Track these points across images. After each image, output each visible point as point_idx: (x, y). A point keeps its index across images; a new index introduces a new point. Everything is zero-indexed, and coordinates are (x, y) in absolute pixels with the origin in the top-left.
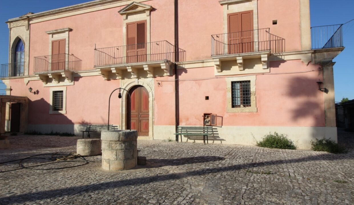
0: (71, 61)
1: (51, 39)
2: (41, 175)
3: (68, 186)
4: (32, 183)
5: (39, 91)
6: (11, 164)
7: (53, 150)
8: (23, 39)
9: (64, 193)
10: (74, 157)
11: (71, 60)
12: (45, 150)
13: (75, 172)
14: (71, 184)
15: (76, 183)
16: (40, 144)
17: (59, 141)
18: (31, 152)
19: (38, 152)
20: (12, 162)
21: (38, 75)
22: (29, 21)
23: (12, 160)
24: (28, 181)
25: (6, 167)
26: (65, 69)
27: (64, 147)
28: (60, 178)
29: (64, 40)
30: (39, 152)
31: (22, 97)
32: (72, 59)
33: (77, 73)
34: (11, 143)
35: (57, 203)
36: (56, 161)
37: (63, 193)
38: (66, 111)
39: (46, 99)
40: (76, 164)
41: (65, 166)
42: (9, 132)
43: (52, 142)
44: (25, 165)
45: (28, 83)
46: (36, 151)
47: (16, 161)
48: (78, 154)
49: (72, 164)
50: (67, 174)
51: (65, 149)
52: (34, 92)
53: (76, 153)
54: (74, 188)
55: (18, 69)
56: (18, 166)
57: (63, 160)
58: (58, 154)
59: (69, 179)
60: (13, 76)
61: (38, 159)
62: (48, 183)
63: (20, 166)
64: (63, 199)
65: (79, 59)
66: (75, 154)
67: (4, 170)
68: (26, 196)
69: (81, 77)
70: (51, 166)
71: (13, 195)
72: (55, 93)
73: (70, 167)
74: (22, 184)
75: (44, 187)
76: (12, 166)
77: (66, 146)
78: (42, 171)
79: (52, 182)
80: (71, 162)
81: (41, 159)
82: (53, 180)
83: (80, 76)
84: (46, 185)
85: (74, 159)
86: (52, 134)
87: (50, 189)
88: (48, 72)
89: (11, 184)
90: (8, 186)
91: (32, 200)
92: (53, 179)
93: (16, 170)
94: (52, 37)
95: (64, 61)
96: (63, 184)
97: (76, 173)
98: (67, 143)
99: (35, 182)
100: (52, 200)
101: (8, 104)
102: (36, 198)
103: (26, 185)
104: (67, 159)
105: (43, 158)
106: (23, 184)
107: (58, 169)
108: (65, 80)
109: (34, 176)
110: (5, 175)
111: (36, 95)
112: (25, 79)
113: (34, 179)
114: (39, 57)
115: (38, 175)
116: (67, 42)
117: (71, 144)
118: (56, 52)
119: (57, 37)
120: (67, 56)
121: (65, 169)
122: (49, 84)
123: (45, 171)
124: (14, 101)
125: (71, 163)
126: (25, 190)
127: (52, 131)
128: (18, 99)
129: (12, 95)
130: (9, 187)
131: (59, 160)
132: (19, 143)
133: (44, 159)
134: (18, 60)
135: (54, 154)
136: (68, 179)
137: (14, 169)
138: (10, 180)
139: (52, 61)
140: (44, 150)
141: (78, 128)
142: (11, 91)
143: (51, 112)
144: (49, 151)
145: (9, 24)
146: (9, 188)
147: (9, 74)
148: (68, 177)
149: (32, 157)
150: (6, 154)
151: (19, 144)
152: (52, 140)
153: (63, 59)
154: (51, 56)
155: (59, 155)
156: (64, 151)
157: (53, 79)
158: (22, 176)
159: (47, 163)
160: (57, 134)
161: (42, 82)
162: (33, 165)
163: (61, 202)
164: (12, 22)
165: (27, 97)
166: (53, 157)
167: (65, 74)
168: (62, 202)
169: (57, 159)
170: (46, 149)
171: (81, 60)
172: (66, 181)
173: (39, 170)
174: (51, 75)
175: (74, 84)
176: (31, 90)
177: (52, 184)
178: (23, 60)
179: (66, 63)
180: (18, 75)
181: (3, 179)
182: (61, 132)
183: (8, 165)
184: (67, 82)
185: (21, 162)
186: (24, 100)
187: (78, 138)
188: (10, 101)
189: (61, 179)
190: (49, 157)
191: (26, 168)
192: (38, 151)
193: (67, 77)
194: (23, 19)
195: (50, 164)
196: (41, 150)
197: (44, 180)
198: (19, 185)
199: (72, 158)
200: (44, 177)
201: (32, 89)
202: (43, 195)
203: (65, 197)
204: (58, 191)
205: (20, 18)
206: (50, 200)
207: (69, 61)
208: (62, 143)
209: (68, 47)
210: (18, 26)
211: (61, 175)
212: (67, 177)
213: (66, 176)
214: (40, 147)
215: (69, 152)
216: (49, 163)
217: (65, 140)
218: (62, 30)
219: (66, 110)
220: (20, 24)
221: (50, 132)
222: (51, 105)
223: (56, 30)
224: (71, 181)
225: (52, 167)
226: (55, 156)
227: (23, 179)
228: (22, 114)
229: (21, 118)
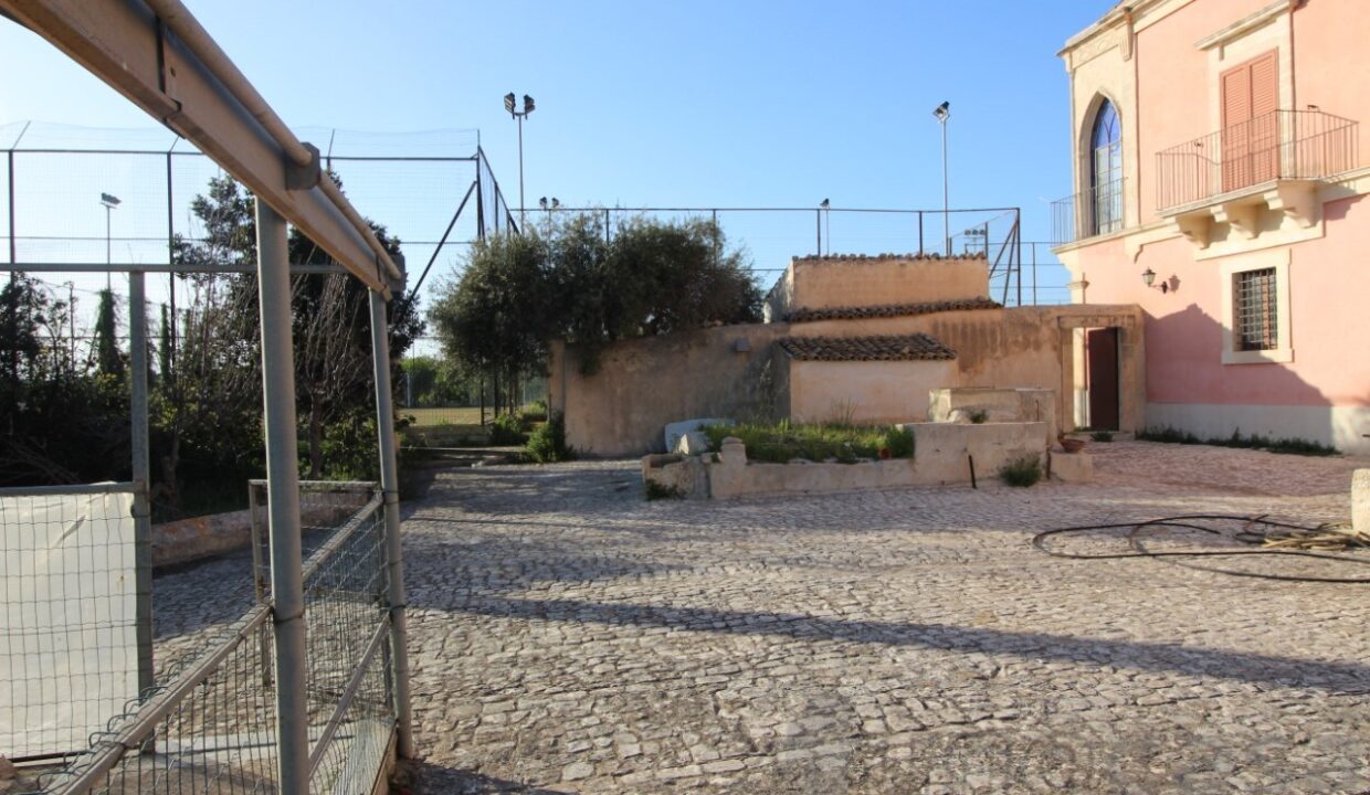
0: (1305, 136)
1: (1215, 65)
2: (1211, 591)
3: (1324, 654)
4: (1179, 612)
5: (1179, 278)
6: (1104, 536)
7: (1246, 505)
8: (1113, 97)
9: (1310, 678)
10: (1341, 542)
11: (1305, 132)
12: (1216, 502)
13: (1355, 603)
14: (1340, 650)
15: (1360, 651)
16: (1195, 476)
17: (1269, 472)
18: (1164, 503)
19: (1187, 507)
20: (1105, 530)
21: (1173, 220)
22: (1131, 23)
23: (1104, 524)
24: (1166, 603)
25: (1090, 544)
26: (1280, 177)
27: (1293, 498)
28: (1290, 616)
29: (1270, 57)
30: (1195, 507)
31: (1121, 308)
32: (1311, 124)
33: (1337, 183)
34: (1097, 466)
35: (1284, 707)
36: (1264, 548)
37: (1306, 678)
38: (1290, 351)
39: (1206, 309)
40: (1355, 571)
41: (1304, 572)
42: (1086, 429)
43: (1239, 474)
44: (1149, 544)
45: (1141, 255)
46: (1184, 501)
47: (1119, 529)
48: (1361, 533)
49: (1336, 569)
50: (1313, 604)
51: (1299, 506)
52: (1161, 283)
53: (1351, 525)
54: (1353, 668)
55: (1103, 209)
56: (1127, 544)
57: (1293, 546)
58: (1267, 520)
59: (1327, 628)
60: (1088, 236)
61: (1193, 532)
62: (1240, 625)
63: (1135, 547)
64: (1306, 697)
65: (1346, 120)
66: (1343, 530)
67: (1084, 553)
68: (1165, 653)
69: (1358, 198)
70: (1243, 562)
71: (1121, 639)
72: (1243, 280)
73: (1325, 578)
74: (1145, 608)
75: (1227, 636)
76: (1109, 544)
77: (1300, 495)
78: (1214, 577)
79: (1253, 622)
80: (1327, 560)
81: (1204, 532)
82: (1258, 616)
83: (1354, 191)
84: (1233, 629)
85: (1343, 550)
86: (1236, 442)
87: (1249, 647)
88: (1210, 201)
89: (1110, 601)
90: (1104, 606)
91: (1189, 673)
92: (1259, 613)
93: (1121, 557)
94: (1222, 57)
95: (1274, 144)
96: (1302, 639)
97: (1359, 608)
98: (1303, 482)
99: (1190, 610)
100: (1260, 691)
101: (1078, 333)
102: (1201, 667)
103: (1162, 615)
104: (1309, 547)
105: (1211, 531)
106: (1150, 608)
107: (1274, 577)
108: (1282, 221)
109: (1185, 589)
110: (1089, 566)
111: (1169, 293)
112: (1127, 239)
113: (1185, 600)
114: (1173, 148)
115: (1197, 588)
116: (1285, 60)
117: (1324, 489)
118: (1239, 113)
119: (1240, 52)
120: (1286, 118)
121: (1305, 584)
122: (1217, 248)
123: (1222, 579)
124: (1097, 321)
125: (1328, 565)
126: (1160, 630)
127: (1237, 429)
128: (1108, 316)
129: (1089, 301)
130: (1106, 609)
131: (1273, 543)
132: (1123, 470)
133: (1215, 536)
134: (1101, 176)
135: (1253, 518)
136: (1320, 626)
137: (1113, 554)
138: (1107, 588)
139: (1224, 154)
140: (1211, 502)
141: (1351, 420)
142: (1088, 289)
143: (1230, 355)
144: (1234, 505)
145: (1066, 57)
146: (1106, 614)
147: (1077, 233)
148: (1323, 620)
149: (1171, 519)
150: (1083, 499)
151: (1120, 472)
152: (1237, 464)
153: (1268, 134)
154: (1219, 134)
155: (1275, 525)
156: (1294, 515)
157: (1232, 225)
158: (1142, 580)
159: (1229, 550)
160: (1255, 444)
161: (1188, 242)
162: (1177, 551)
163: (1298, 707)
164: (1075, 46)
165: (1138, 306)
166: (1252, 533)
167: (1280, 196)
168: (1303, 710)
169: (1267, 540)
170: (1218, 498)
171: (1357, 123)
172: (1315, 633)
173: (1199, 572)
174: (1224, 210)
175: (1324, 235)
176: (1151, 276)
177: (1257, 630)
178: (1117, 175)
179: (1286, 149)
180: (1104, 229)
181: (1084, 580)
182: (1275, 438)
183: (1095, 537)
184: (1292, 229)
185: (1134, 533)
186: (1129, 317)
187: (1350, 464)
188: (1084, 324)
189: (1290, 620)
190: (1233, 530)
191: (1154, 555)
192: (1190, 500)
193: (1292, 209)
194: (1111, 25)
195: (1239, 556)
196: (1201, 500)
197: (1222, 609)
198: (1138, 610)
199: (1331, 543)
200: (1222, 599)
201: (1154, 274)
202: (1223, 664)
203: (1314, 692)
204: (1283, 665)
205: (1101, 23)
206: (1254, 689)
207: (1298, 138)
208: (1281, 478)
209: (1289, 81)
210: (1098, 53)
211: (1290, 603)
212: (1317, 616)
213: (1311, 612)
214: (1195, 488)
215: (1315, 520)
216: (1234, 550)
217: (1293, 470)
218: (1263, 17)
219: (1291, 346)
220: (1103, 46)
221: (1228, 435)
222: (1226, 329)
223: (1237, 24)
224: (1336, 635)
225: (1249, 566)
226: (1259, 527)
227: (1148, 593)
228: (1125, 366)
229: (1122, 380)
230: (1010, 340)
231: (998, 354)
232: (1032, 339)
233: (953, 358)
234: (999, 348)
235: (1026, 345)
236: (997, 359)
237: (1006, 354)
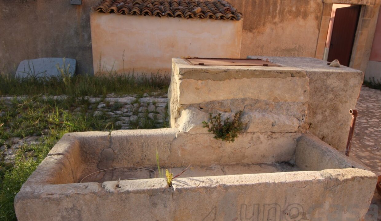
228: (362, 34)
229: (357, 44)
230: (286, 10)
231: (277, 20)
232: (302, 10)
233: (238, 20)
234: (278, 16)
235: (297, 14)
236: (275, 23)
237: (282, 21)
